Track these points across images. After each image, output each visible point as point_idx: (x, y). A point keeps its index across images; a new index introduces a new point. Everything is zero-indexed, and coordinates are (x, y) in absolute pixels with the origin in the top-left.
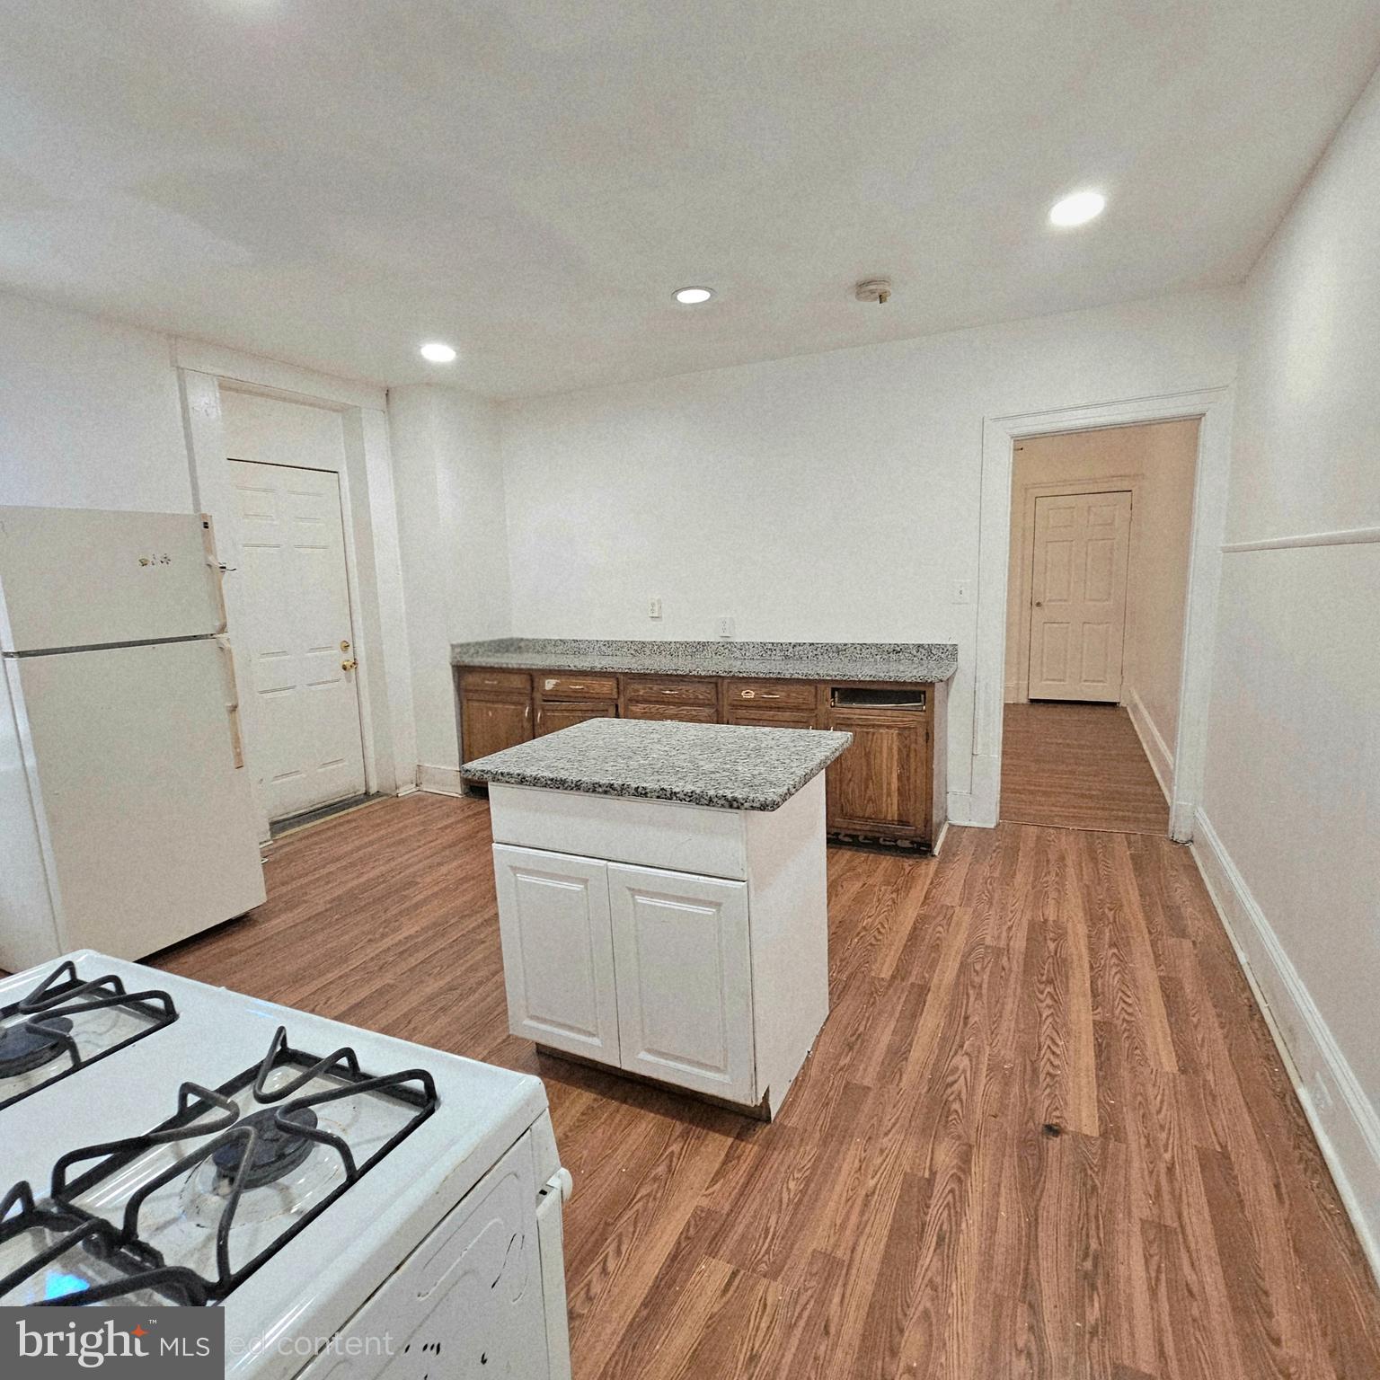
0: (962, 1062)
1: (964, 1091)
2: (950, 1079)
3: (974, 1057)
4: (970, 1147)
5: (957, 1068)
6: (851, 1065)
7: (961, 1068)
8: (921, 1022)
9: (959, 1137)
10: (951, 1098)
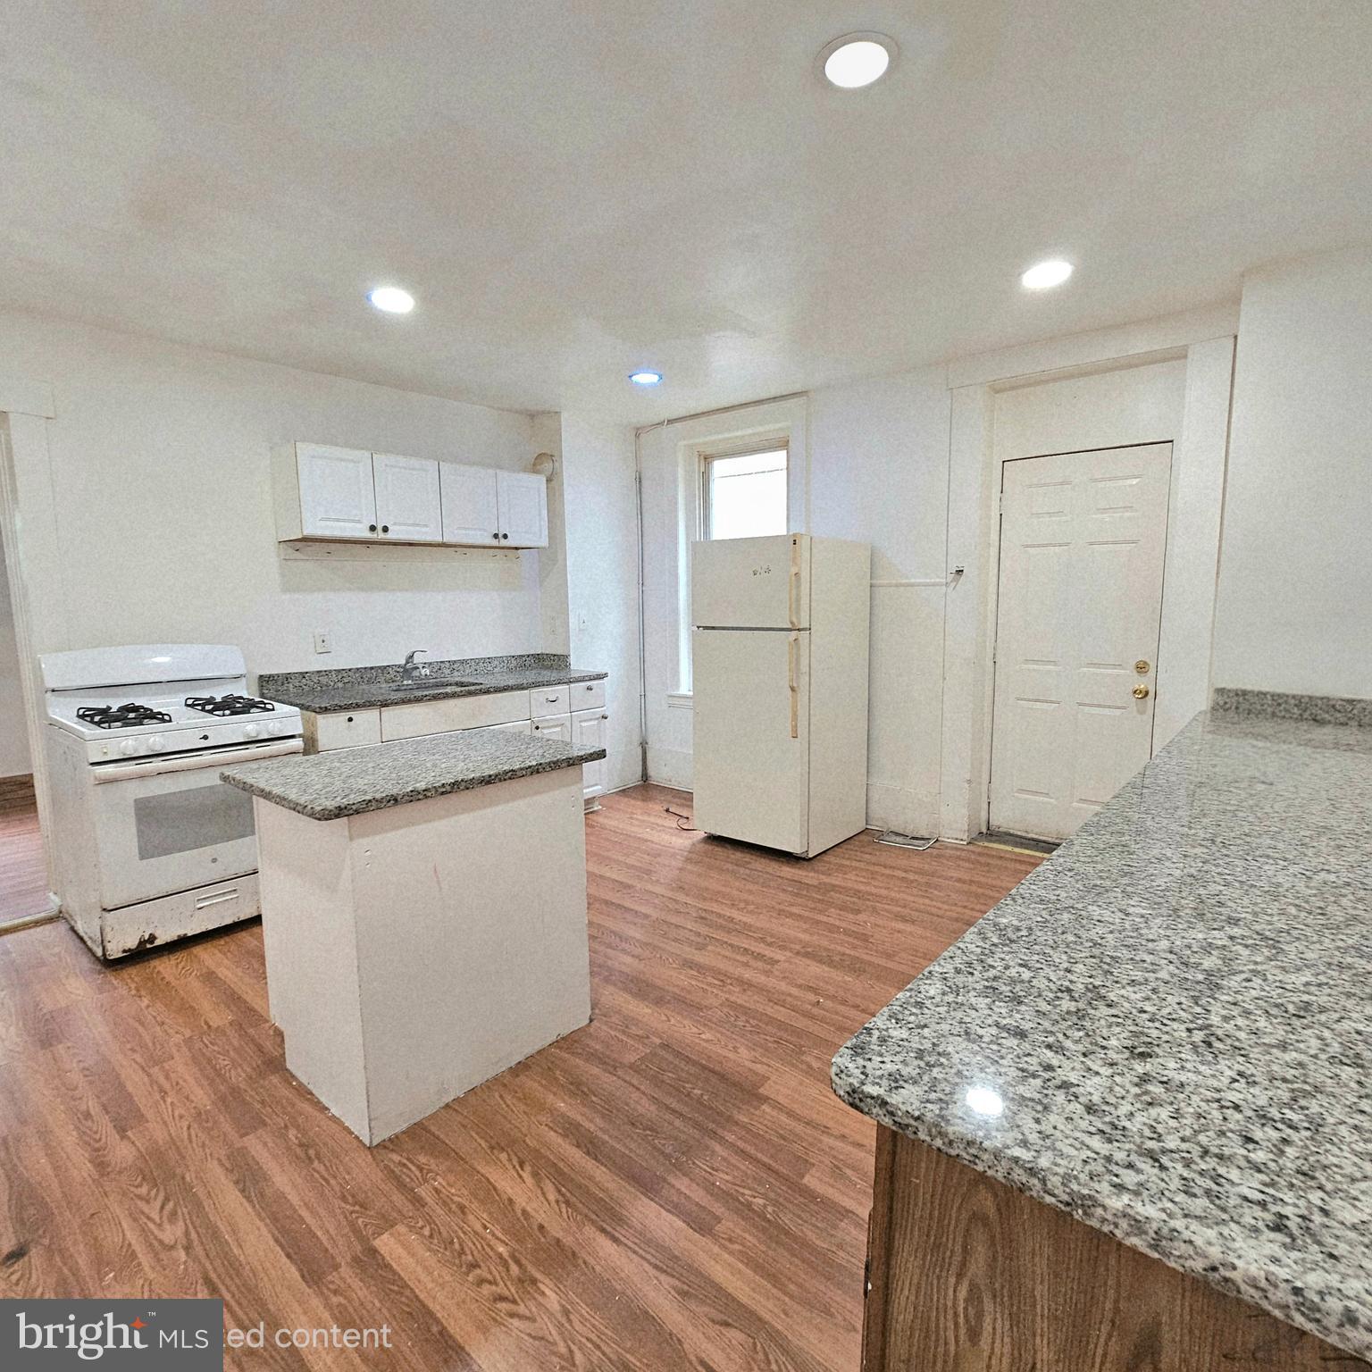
0: (172, 1233)
1: (146, 1210)
2: (170, 1205)
3: (160, 1249)
4: (102, 1175)
5: (170, 1221)
6: (284, 1137)
7: (167, 1226)
8: (264, 1231)
9: (120, 1173)
10: (153, 1192)
